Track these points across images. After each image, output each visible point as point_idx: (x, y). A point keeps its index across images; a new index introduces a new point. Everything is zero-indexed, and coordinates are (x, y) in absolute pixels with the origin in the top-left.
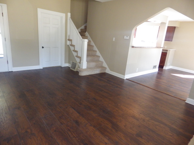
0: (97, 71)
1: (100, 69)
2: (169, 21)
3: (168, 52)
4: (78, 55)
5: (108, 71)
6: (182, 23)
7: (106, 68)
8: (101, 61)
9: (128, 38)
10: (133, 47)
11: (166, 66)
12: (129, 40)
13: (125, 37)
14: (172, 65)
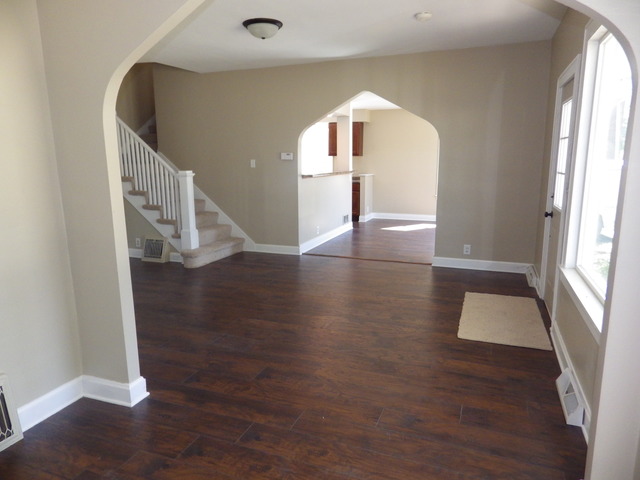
0: (225, 251)
1: (232, 244)
2: (354, 110)
3: (361, 181)
4: (165, 217)
5: (251, 246)
6: (375, 113)
7: (243, 240)
8: (223, 225)
9: (291, 157)
10: (303, 177)
11: (364, 214)
12: (294, 162)
13: (284, 156)
14: (373, 211)
